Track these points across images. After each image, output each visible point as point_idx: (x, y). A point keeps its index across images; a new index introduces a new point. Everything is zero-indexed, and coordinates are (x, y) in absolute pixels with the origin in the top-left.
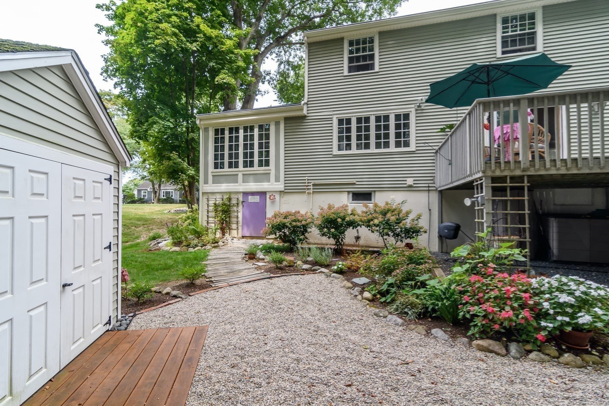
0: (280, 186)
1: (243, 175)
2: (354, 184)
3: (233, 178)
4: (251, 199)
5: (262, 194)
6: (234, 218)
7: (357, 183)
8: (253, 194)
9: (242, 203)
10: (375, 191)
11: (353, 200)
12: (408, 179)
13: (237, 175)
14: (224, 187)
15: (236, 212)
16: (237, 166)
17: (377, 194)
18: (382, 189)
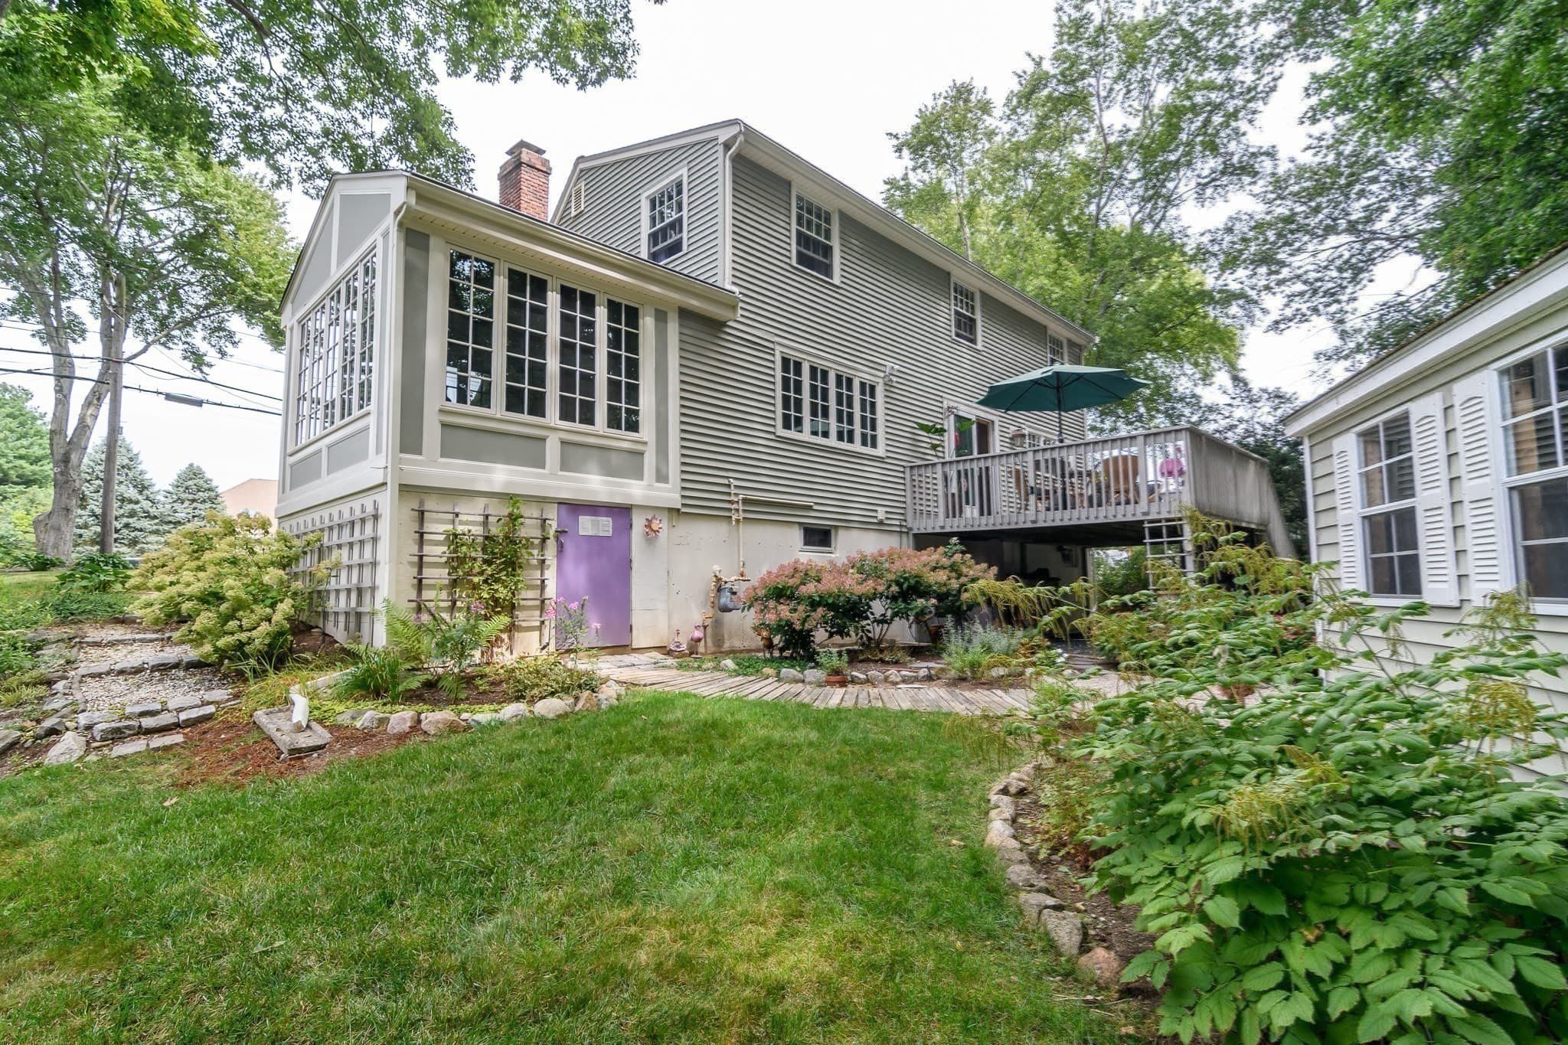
0: (670, 494)
1: (563, 443)
2: (810, 508)
3: (530, 451)
4: (587, 525)
5: (621, 512)
6: (529, 587)
7: (816, 507)
8: (593, 508)
9: (557, 538)
10: (836, 527)
11: (806, 544)
12: (879, 509)
13: (543, 439)
14: (500, 476)
15: (535, 568)
16: (537, 407)
17: (841, 532)
18: (848, 525)
